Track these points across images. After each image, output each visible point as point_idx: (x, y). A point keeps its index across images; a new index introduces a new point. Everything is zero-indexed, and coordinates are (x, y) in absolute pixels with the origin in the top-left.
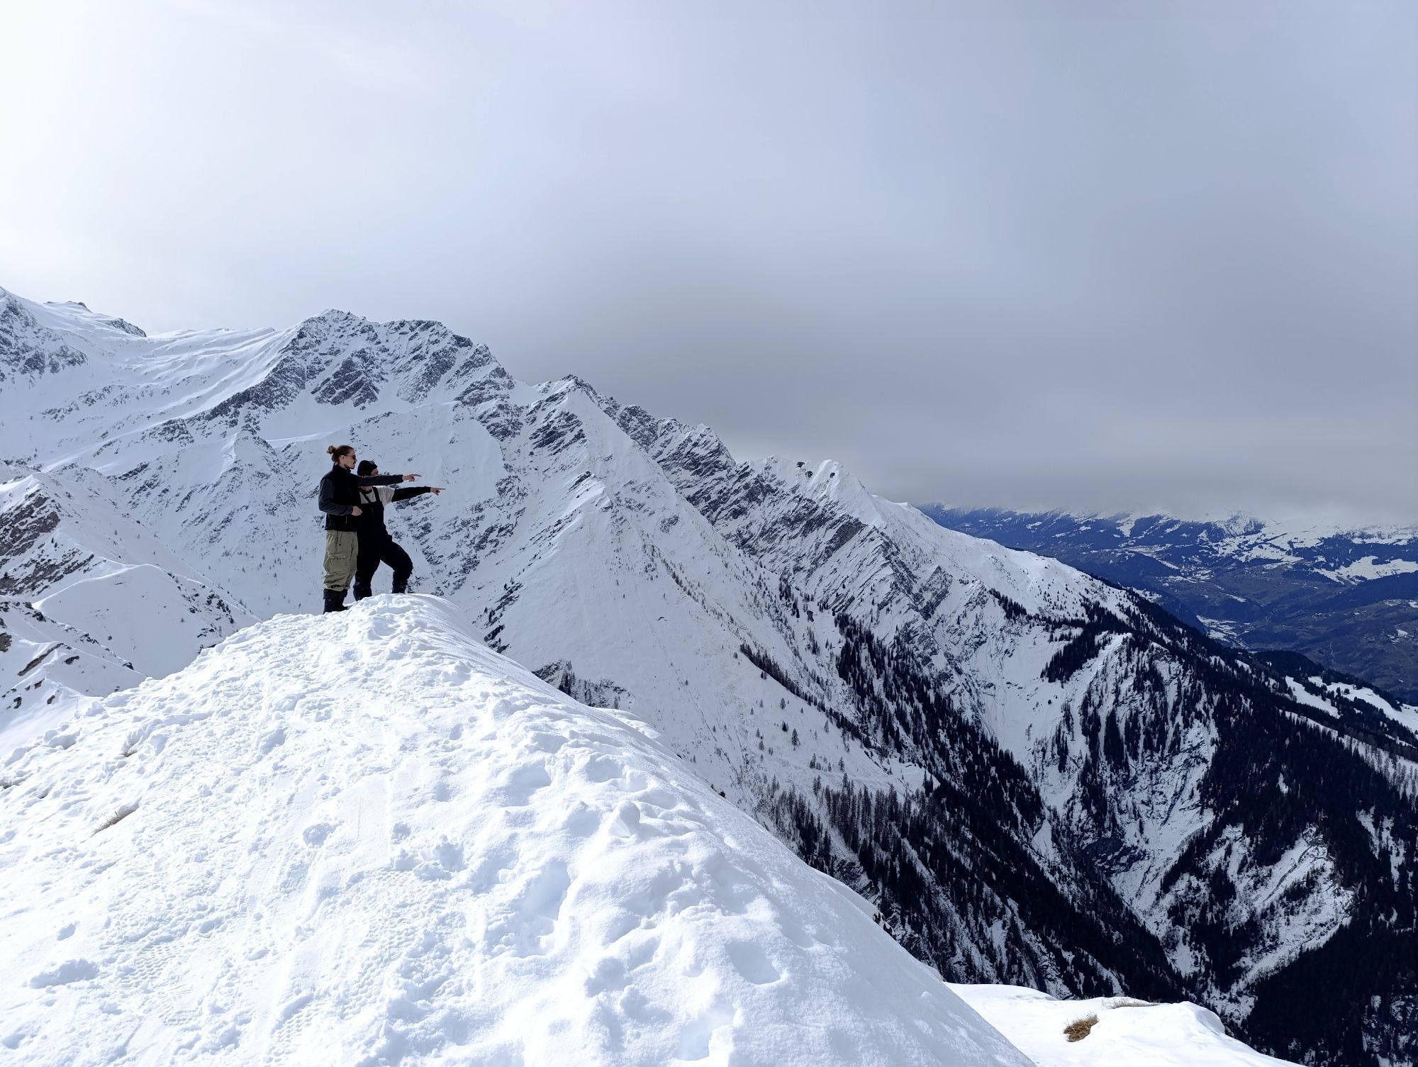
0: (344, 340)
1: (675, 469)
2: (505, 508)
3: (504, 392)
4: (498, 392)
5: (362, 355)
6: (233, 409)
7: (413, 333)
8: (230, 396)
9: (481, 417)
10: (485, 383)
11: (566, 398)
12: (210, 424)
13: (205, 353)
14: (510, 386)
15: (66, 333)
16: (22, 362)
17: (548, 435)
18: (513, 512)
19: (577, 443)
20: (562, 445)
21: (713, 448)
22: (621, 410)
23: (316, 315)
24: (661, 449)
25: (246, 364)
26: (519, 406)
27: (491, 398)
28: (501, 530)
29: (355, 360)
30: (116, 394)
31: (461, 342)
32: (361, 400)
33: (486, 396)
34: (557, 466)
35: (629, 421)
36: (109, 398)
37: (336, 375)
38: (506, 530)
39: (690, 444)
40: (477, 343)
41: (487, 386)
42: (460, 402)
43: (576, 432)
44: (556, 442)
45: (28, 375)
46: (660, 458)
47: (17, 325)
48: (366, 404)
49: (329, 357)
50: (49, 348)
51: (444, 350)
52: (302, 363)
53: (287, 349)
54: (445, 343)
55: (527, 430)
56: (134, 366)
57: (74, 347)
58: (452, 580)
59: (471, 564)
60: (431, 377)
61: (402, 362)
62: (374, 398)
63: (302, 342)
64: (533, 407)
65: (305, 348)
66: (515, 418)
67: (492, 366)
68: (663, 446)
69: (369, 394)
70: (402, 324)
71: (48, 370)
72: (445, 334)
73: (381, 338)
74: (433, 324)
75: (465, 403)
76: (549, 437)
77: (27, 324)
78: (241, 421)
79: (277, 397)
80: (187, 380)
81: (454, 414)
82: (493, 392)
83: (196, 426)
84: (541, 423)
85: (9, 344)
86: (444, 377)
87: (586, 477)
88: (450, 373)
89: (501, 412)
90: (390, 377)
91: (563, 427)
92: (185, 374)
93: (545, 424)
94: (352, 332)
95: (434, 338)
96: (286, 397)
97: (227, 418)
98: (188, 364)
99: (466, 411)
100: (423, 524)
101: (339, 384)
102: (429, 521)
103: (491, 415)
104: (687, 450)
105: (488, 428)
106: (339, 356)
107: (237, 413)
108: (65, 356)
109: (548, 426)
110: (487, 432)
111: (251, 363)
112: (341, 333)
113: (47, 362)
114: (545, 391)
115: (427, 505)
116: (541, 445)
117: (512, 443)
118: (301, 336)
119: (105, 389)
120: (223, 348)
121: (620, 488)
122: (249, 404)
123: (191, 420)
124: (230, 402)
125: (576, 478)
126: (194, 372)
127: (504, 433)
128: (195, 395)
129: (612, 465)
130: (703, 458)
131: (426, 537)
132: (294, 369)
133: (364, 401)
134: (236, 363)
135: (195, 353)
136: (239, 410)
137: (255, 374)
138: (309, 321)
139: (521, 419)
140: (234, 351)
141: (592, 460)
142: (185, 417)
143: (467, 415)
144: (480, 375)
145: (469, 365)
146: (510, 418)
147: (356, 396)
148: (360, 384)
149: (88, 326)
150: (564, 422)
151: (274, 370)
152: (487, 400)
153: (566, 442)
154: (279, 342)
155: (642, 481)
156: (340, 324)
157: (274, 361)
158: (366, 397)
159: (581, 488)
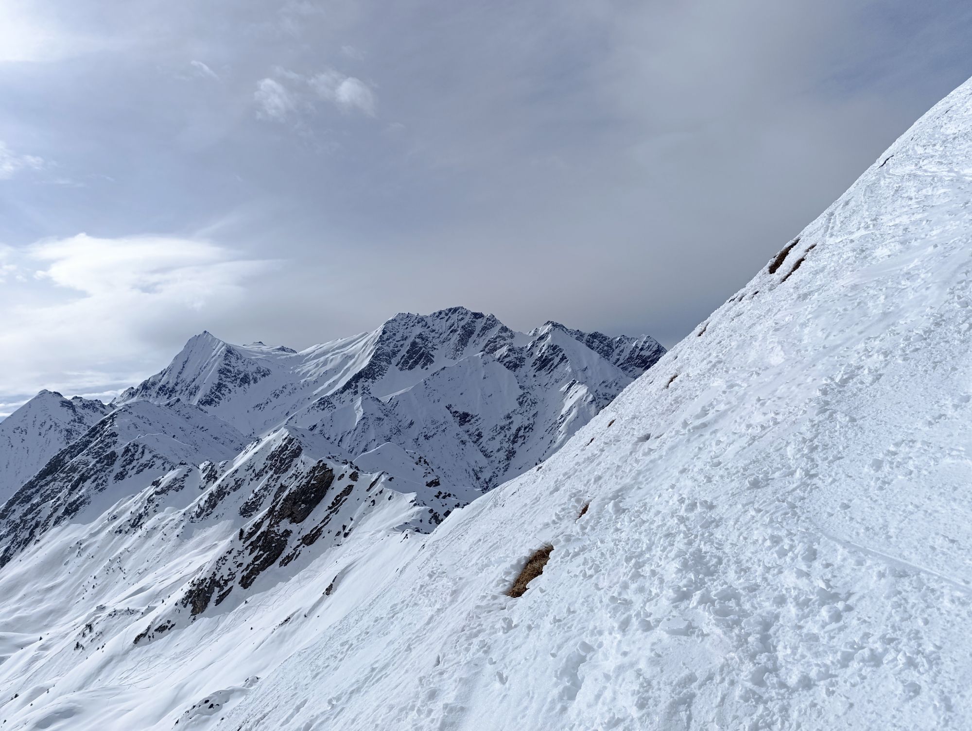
0: (408, 330)
1: (631, 369)
2: (525, 414)
3: (509, 341)
4: (505, 342)
5: (420, 336)
6: (354, 384)
7: (447, 317)
8: (351, 377)
9: (499, 359)
10: (496, 338)
11: (550, 336)
12: (343, 395)
13: (333, 355)
14: (512, 336)
15: (258, 359)
16: (239, 381)
17: (543, 362)
18: (531, 415)
19: (563, 364)
20: (553, 367)
21: (654, 349)
22: (586, 337)
23: (390, 319)
24: (618, 357)
25: (356, 356)
26: (521, 347)
27: (502, 346)
28: (525, 428)
29: (417, 340)
30: (289, 388)
31: (478, 316)
32: (425, 364)
33: (498, 346)
34: (553, 381)
35: (592, 343)
36: (286, 391)
37: (408, 352)
38: (529, 428)
39: (638, 350)
40: (487, 314)
41: (498, 340)
42: (484, 352)
43: (560, 356)
44: (549, 366)
45: (242, 387)
46: (619, 363)
47: (233, 360)
48: (428, 366)
49: (402, 342)
50: (251, 369)
51: (468, 323)
52: (387, 349)
53: (378, 342)
54: (468, 319)
55: (529, 361)
56: (296, 371)
57: (264, 366)
58: (502, 466)
59: (511, 454)
60: (463, 341)
61: (444, 336)
62: (432, 362)
63: (385, 336)
64: (529, 346)
65: (388, 339)
66: (520, 355)
67: (499, 327)
68: (619, 355)
69: (429, 359)
70: (440, 313)
71: (252, 382)
72: (467, 313)
73: (430, 324)
74: (459, 308)
75: (488, 353)
76: (544, 363)
77: (238, 359)
78: (360, 391)
79: (377, 372)
80: (326, 373)
81: (483, 360)
82: (502, 342)
83: (335, 398)
84: (538, 354)
85: (230, 372)
86: (471, 340)
87: (573, 384)
88: (474, 337)
89: (511, 353)
90: (439, 347)
91: (551, 355)
92: (323, 370)
93: (540, 355)
94: (412, 324)
95: (461, 317)
96: (382, 370)
97: (352, 390)
98: (325, 363)
99: (489, 357)
100: (477, 433)
101: (410, 357)
102: (480, 430)
103: (505, 357)
104: (636, 354)
105: (505, 365)
106: (407, 340)
107: (357, 386)
108: (260, 372)
109: (542, 356)
110: (505, 367)
111: (359, 355)
112: (406, 326)
113: (251, 378)
114: (534, 335)
115: (477, 420)
116: (540, 369)
117: (521, 371)
118: (384, 332)
119: (283, 387)
120: (342, 350)
121: (597, 387)
122: (363, 379)
123: (332, 395)
124: (352, 380)
125: (566, 386)
126: (329, 367)
127: (514, 366)
128: (331, 381)
129: (589, 373)
130: (649, 357)
131: (481, 441)
132: (384, 354)
133: (427, 365)
134: (351, 357)
135: (327, 356)
136: (358, 384)
137: (362, 361)
138: (387, 323)
139: (524, 356)
140: (349, 350)
141: (574, 372)
142: (329, 394)
143: (491, 360)
144: (493, 333)
145: (485, 329)
146: (516, 356)
147: (421, 362)
148: (423, 354)
149: (268, 353)
150: (551, 351)
151: (373, 356)
152: (500, 348)
153: (555, 364)
154: (372, 339)
155: (611, 380)
156: (404, 321)
157: (372, 351)
158: (428, 361)
159: (572, 392)
